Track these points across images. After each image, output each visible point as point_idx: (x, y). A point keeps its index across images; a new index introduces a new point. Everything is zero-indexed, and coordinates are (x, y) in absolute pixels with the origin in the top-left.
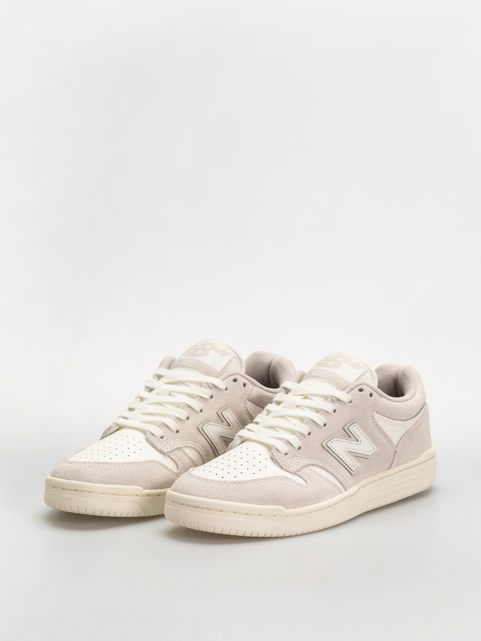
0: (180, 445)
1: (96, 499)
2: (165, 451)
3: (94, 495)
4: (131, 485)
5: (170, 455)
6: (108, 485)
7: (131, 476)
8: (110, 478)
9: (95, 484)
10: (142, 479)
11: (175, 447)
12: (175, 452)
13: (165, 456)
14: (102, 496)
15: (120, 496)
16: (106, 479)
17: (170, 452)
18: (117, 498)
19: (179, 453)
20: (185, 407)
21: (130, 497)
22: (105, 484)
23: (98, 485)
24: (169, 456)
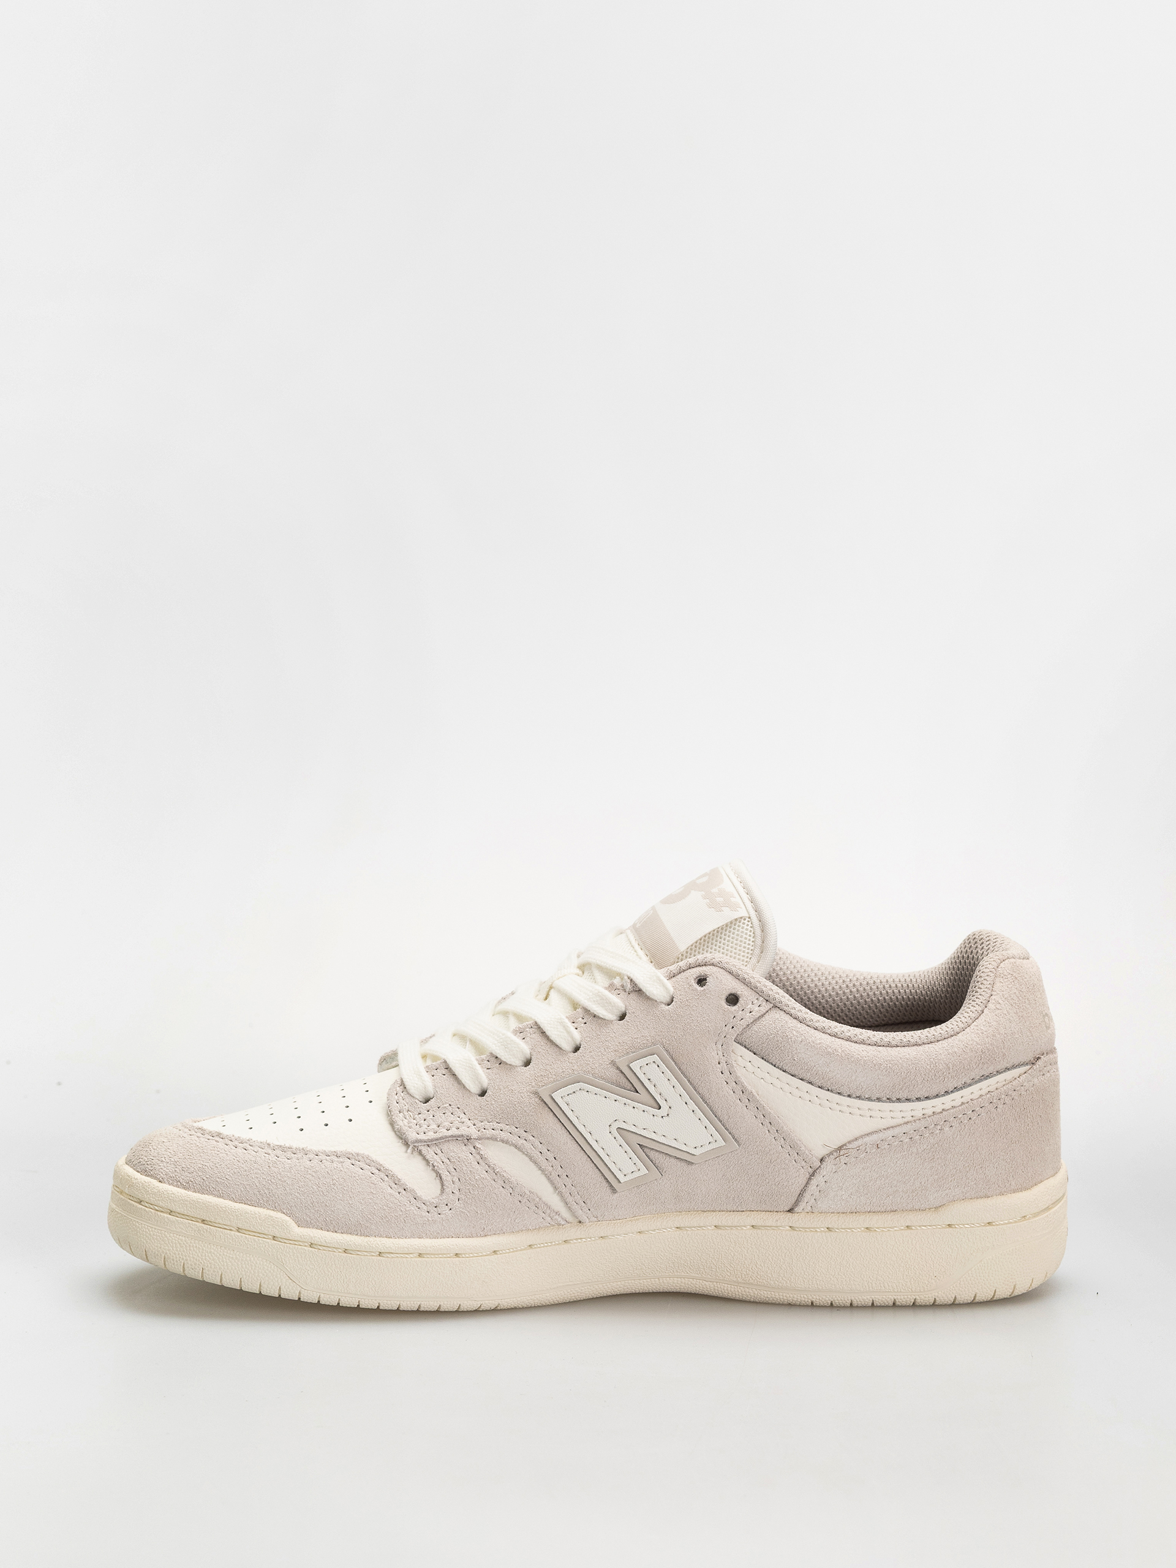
0: (473, 1132)
1: (151, 1224)
2: (412, 1135)
3: (147, 1212)
4: (259, 1205)
5: (424, 1150)
6: (190, 1193)
7: (264, 1183)
8: (200, 1174)
9: (160, 1183)
10: (296, 1194)
11: (454, 1131)
12: (445, 1147)
13: (406, 1152)
14: (166, 1220)
15: (217, 1228)
16: (189, 1175)
17: (429, 1143)
18: (207, 1230)
19: (461, 1152)
20: (531, 1030)
21: (245, 1237)
22: (185, 1188)
23: (164, 1187)
24: (420, 1153)
